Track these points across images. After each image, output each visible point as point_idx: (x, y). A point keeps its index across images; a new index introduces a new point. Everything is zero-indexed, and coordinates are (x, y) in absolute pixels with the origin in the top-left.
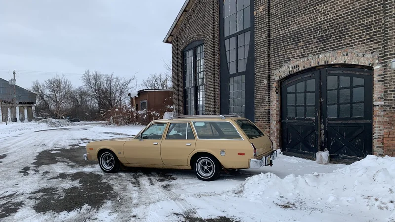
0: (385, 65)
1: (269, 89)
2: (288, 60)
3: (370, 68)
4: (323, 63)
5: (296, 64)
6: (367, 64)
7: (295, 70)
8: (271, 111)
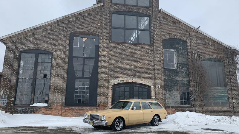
0: (155, 87)
1: (108, 88)
2: (118, 77)
3: (150, 87)
4: (134, 82)
5: (122, 80)
6: (149, 85)
7: (122, 82)
8: (109, 99)
